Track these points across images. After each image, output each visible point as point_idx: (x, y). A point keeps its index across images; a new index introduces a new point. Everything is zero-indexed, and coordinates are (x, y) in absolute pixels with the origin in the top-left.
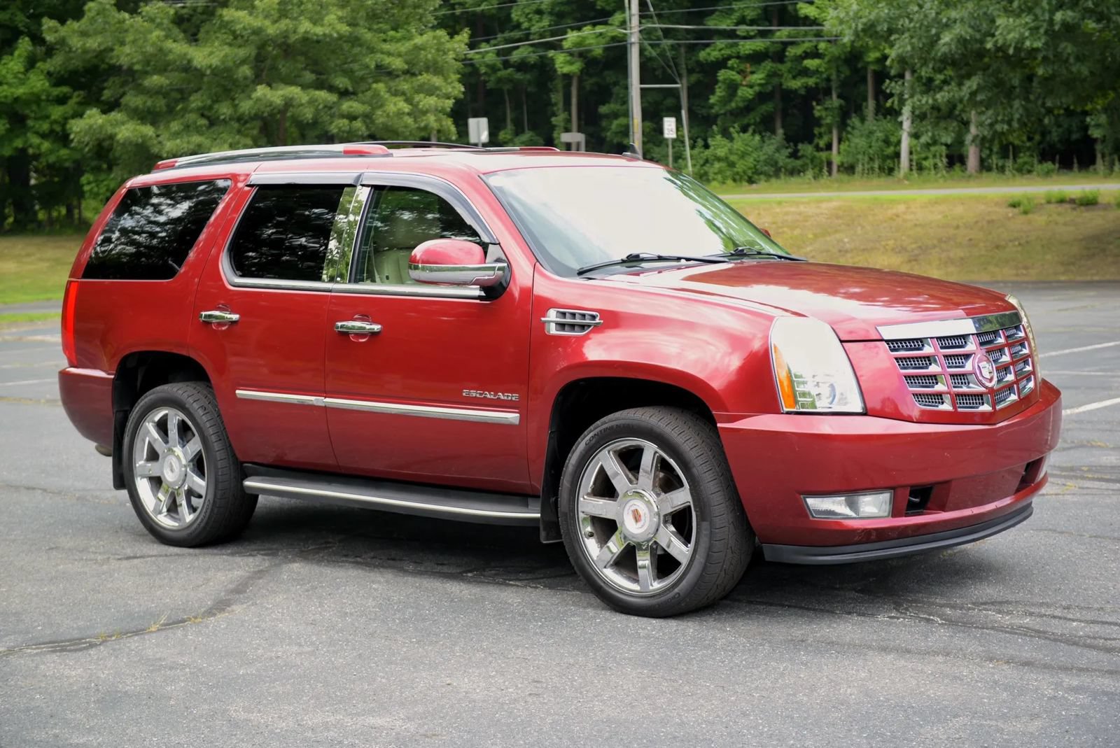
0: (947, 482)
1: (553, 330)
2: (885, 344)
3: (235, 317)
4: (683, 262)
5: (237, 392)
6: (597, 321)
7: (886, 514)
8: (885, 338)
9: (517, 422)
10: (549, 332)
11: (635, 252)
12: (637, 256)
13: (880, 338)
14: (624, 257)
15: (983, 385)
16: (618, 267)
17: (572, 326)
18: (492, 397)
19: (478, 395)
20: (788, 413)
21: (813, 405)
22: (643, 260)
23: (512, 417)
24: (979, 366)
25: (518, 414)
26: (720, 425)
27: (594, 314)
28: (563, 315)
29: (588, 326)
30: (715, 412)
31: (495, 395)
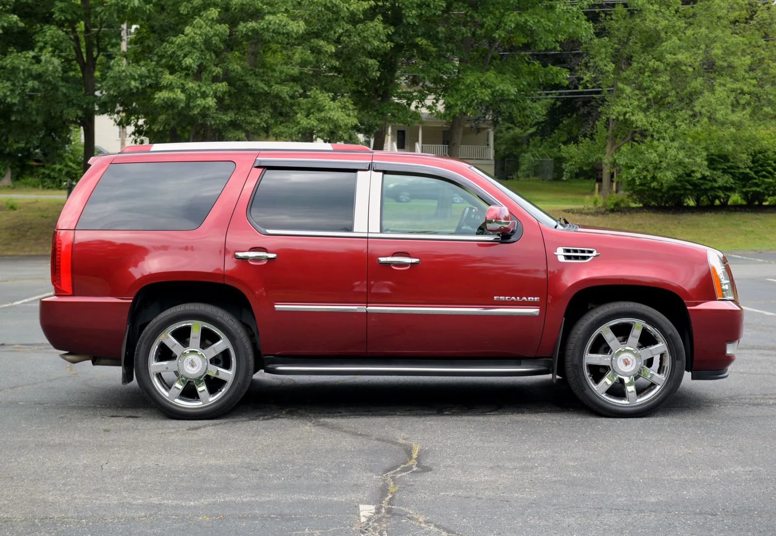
1: (562, 260)
3: (273, 255)
5: (276, 306)
6: (595, 253)
9: (538, 314)
10: (560, 260)
17: (577, 258)
18: (518, 300)
19: (506, 299)
20: (719, 300)
23: (534, 311)
25: (538, 310)
26: (688, 308)
27: (591, 250)
28: (568, 251)
29: (589, 257)
30: (685, 301)
31: (520, 299)
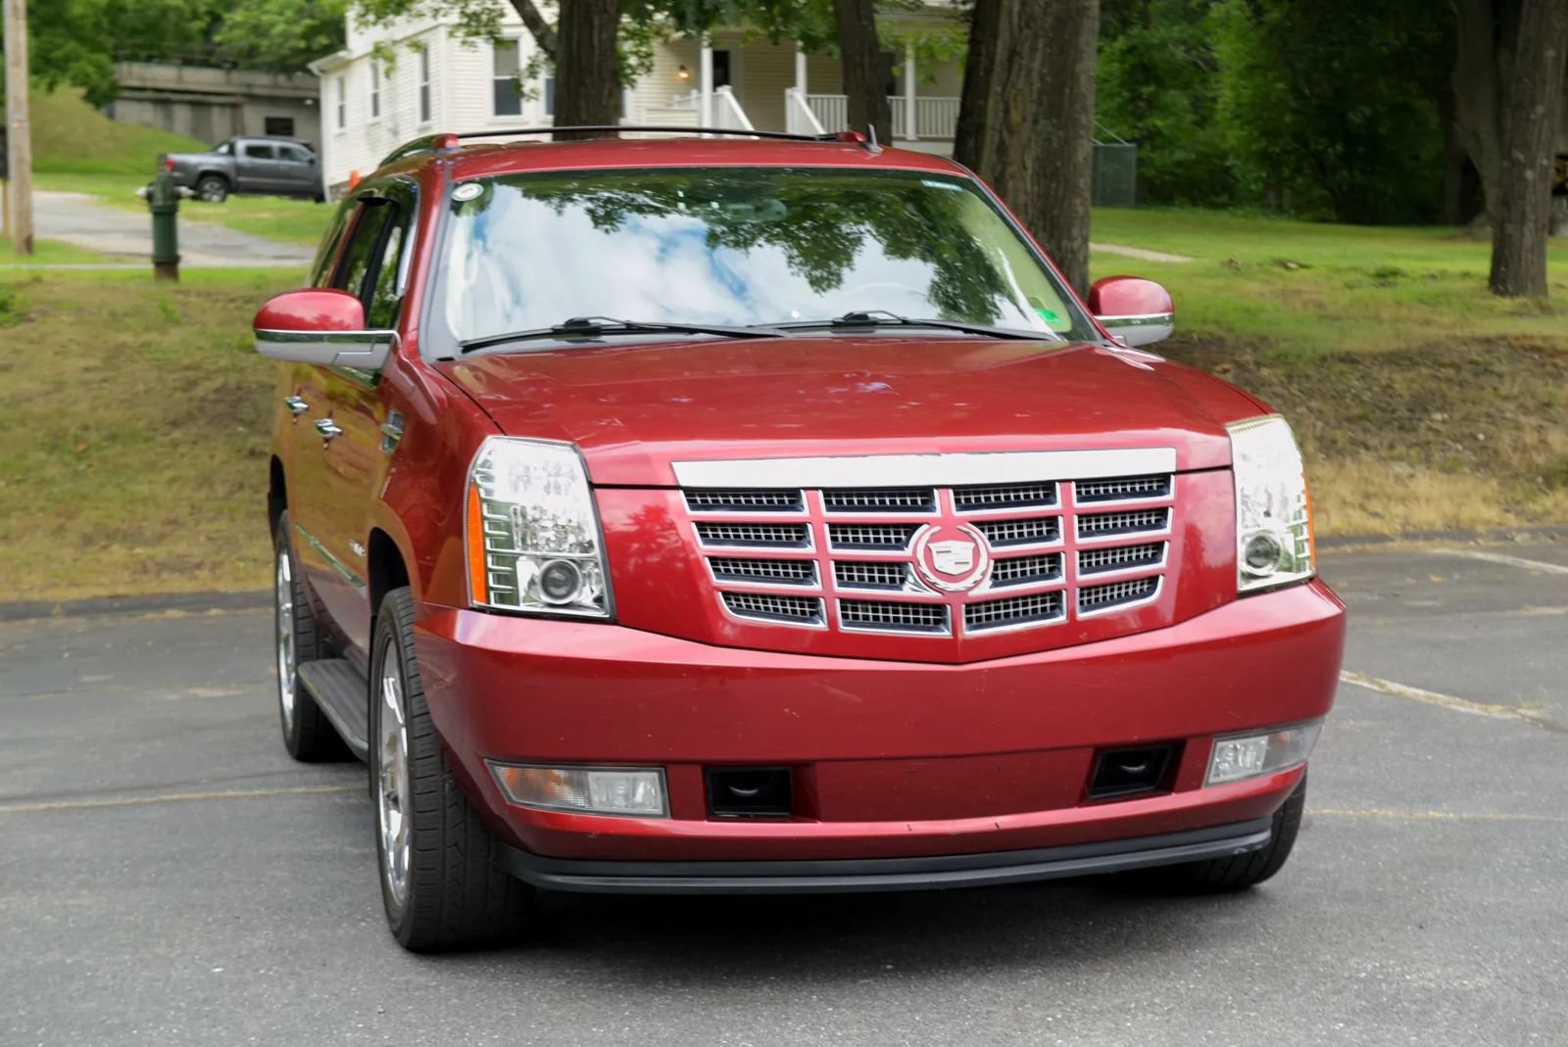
0: (806, 764)
2: (681, 492)
7: (659, 811)
8: (683, 483)
12: (585, 322)
13: (671, 483)
14: (559, 321)
15: (932, 586)
16: (549, 341)
20: (481, 610)
21: (513, 598)
22: (599, 330)
24: (928, 550)
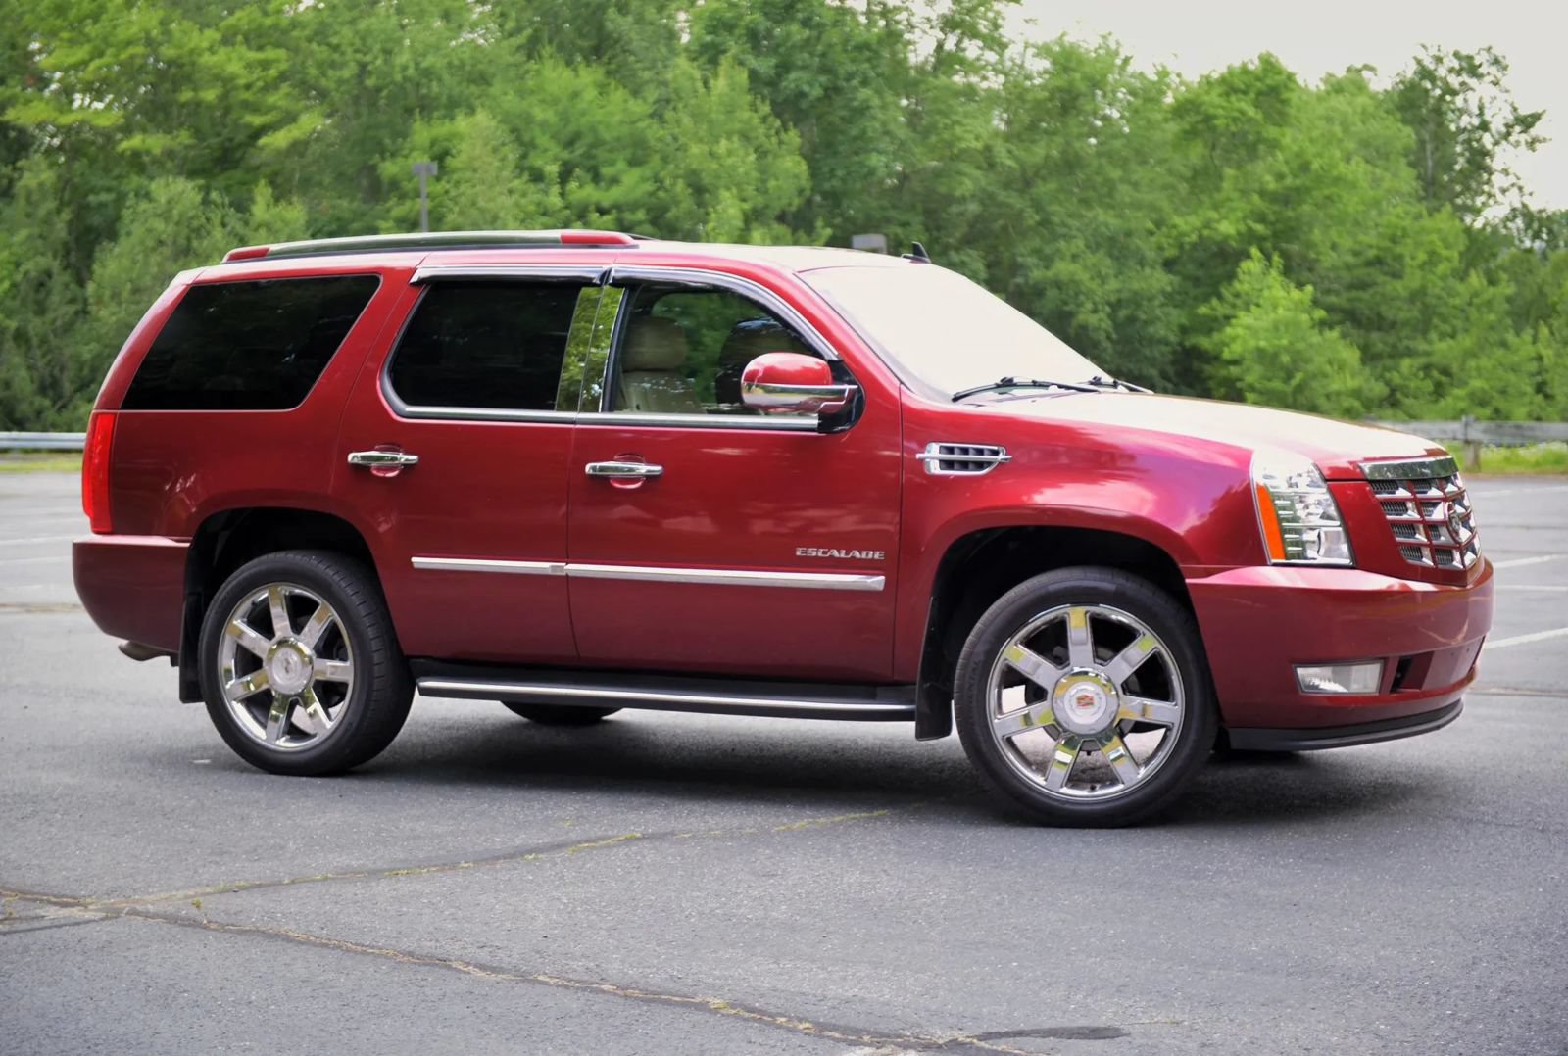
1: (935, 469)
2: (1368, 484)
3: (414, 458)
4: (1054, 389)
5: (414, 560)
6: (1001, 457)
7: (1374, 685)
8: (1368, 477)
9: (881, 587)
10: (929, 470)
11: (1009, 376)
12: (1011, 380)
13: (1363, 477)
14: (998, 382)
16: (991, 393)
17: (965, 465)
18: (843, 555)
19: (820, 554)
20: (1275, 565)
21: (1305, 555)
22: (1016, 385)
23: (877, 582)
25: (883, 578)
26: (1188, 581)
27: (995, 448)
28: (951, 450)
29: (989, 464)
30: (1181, 566)
31: (847, 554)
